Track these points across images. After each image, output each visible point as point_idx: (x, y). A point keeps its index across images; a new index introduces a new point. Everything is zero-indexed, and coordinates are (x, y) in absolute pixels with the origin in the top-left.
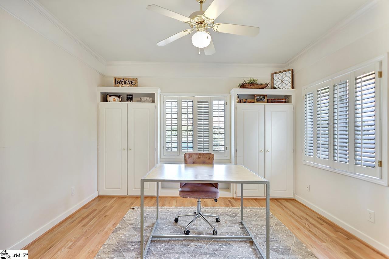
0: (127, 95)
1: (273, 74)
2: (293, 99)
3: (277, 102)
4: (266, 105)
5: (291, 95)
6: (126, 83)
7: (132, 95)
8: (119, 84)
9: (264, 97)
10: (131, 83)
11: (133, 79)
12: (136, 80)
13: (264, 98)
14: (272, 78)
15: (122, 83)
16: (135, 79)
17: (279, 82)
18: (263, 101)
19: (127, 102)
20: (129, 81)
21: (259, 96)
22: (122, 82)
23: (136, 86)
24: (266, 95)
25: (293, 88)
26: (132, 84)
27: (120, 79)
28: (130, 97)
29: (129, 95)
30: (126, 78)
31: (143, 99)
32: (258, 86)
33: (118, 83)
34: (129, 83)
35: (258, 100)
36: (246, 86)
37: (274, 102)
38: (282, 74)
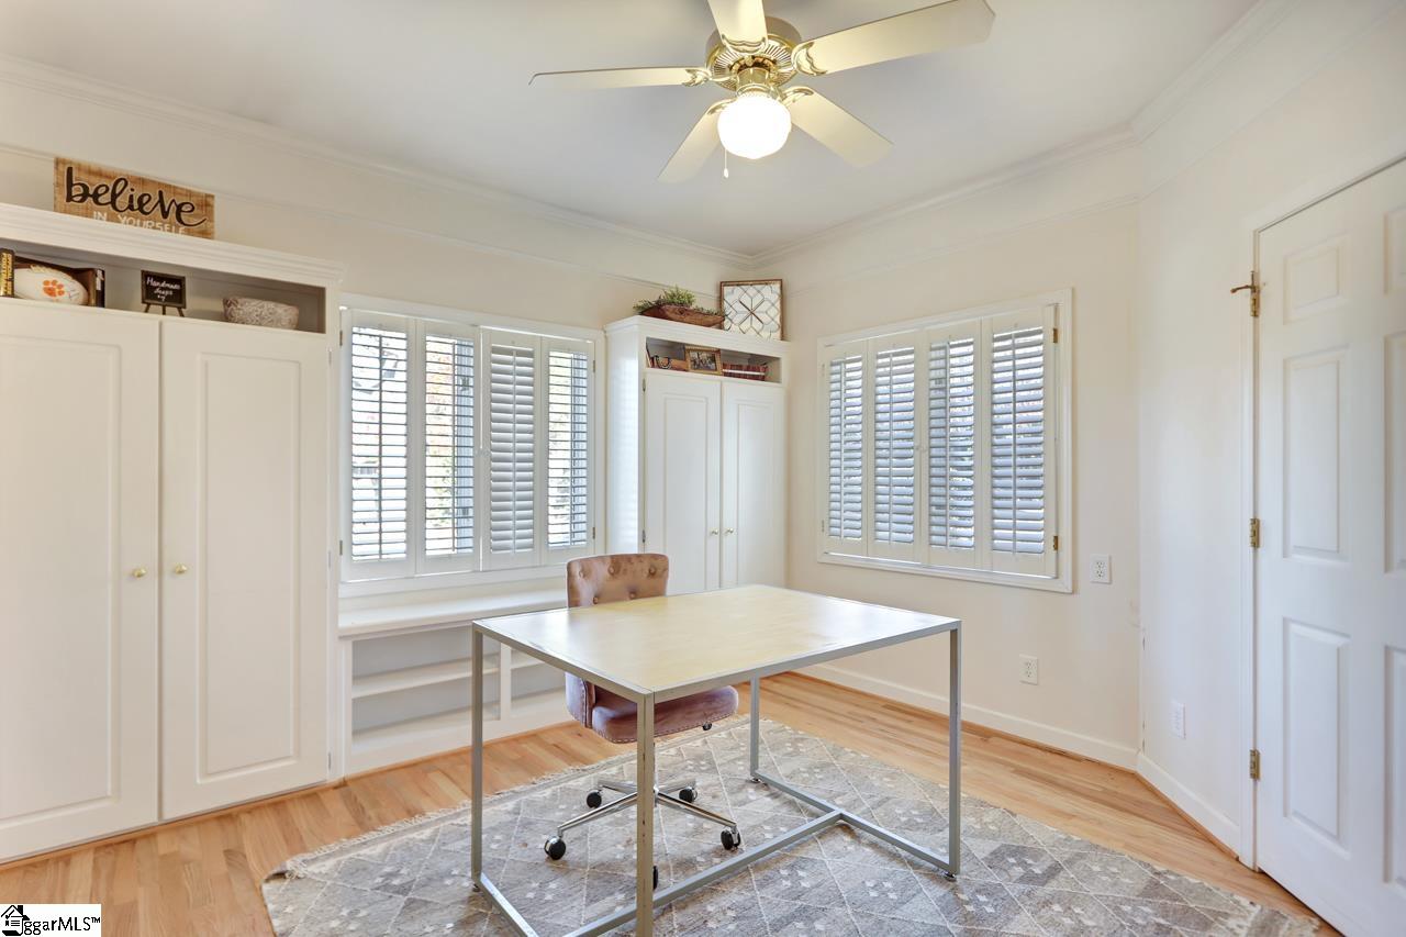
0: (146, 275)
1: (723, 284)
2: (785, 369)
3: (745, 377)
4: (725, 384)
5: (778, 359)
6: (141, 205)
7: (180, 281)
8: (97, 202)
9: (714, 354)
10: (172, 215)
11: (190, 194)
12: (205, 204)
13: (713, 360)
14: (721, 299)
15: (113, 203)
16: (198, 195)
17: (742, 312)
18: (708, 368)
19: (146, 311)
20: (161, 201)
21: (700, 350)
22: (114, 196)
23: (205, 234)
24: (718, 351)
25: (783, 338)
26: (180, 220)
27: (99, 174)
28: (167, 289)
29: (160, 278)
30: (142, 181)
31: (251, 306)
32: (700, 317)
33: (85, 196)
34: (165, 214)
35: (698, 366)
36: (668, 313)
37: (739, 376)
38: (751, 290)
